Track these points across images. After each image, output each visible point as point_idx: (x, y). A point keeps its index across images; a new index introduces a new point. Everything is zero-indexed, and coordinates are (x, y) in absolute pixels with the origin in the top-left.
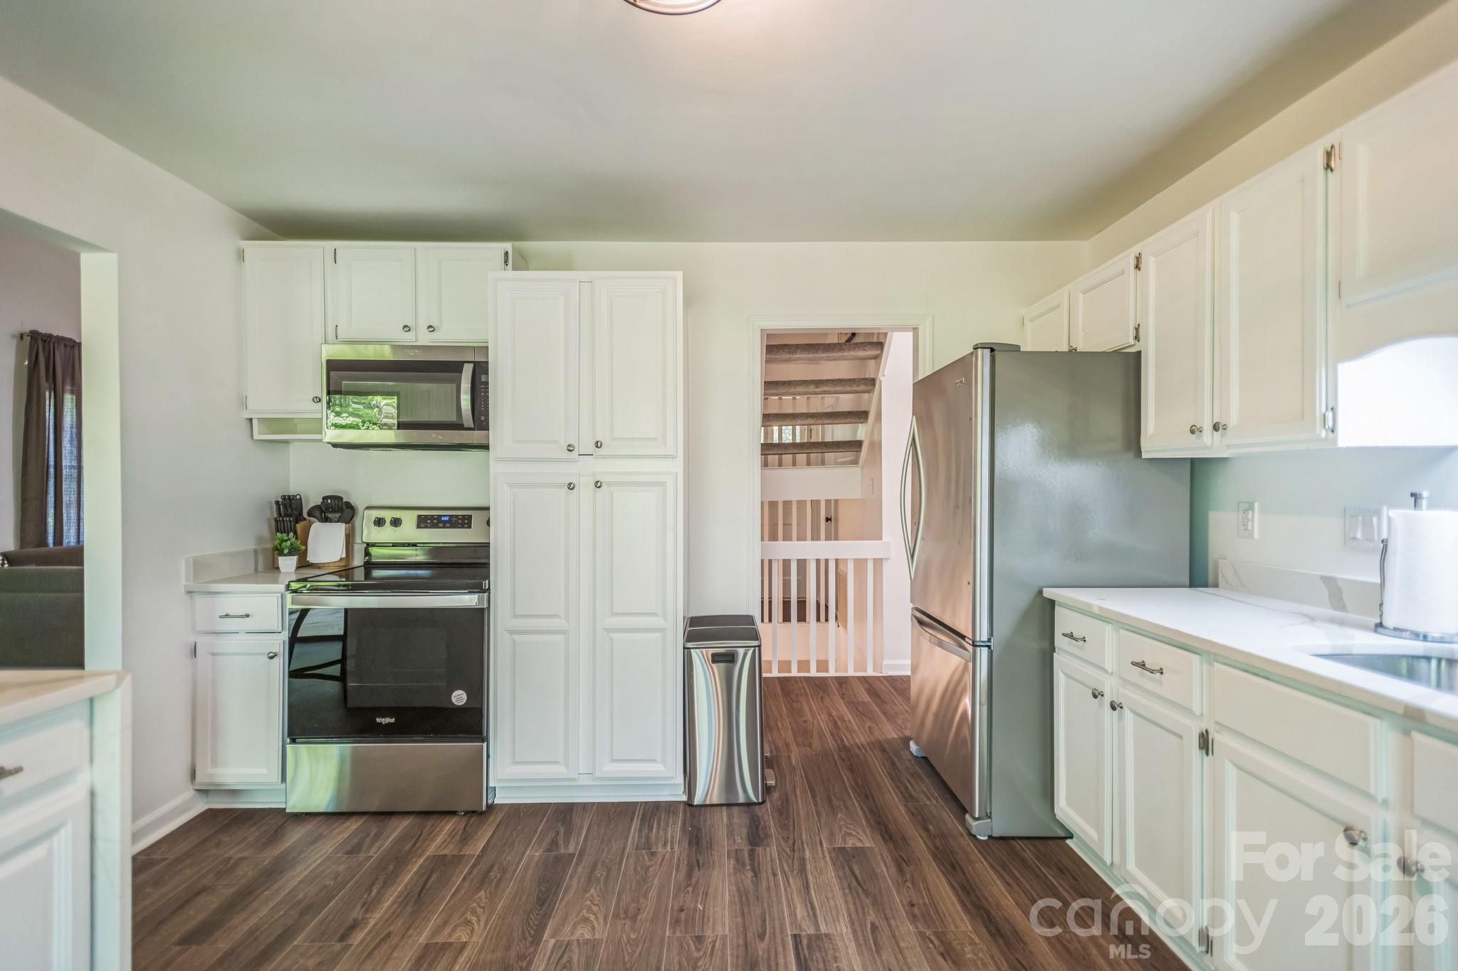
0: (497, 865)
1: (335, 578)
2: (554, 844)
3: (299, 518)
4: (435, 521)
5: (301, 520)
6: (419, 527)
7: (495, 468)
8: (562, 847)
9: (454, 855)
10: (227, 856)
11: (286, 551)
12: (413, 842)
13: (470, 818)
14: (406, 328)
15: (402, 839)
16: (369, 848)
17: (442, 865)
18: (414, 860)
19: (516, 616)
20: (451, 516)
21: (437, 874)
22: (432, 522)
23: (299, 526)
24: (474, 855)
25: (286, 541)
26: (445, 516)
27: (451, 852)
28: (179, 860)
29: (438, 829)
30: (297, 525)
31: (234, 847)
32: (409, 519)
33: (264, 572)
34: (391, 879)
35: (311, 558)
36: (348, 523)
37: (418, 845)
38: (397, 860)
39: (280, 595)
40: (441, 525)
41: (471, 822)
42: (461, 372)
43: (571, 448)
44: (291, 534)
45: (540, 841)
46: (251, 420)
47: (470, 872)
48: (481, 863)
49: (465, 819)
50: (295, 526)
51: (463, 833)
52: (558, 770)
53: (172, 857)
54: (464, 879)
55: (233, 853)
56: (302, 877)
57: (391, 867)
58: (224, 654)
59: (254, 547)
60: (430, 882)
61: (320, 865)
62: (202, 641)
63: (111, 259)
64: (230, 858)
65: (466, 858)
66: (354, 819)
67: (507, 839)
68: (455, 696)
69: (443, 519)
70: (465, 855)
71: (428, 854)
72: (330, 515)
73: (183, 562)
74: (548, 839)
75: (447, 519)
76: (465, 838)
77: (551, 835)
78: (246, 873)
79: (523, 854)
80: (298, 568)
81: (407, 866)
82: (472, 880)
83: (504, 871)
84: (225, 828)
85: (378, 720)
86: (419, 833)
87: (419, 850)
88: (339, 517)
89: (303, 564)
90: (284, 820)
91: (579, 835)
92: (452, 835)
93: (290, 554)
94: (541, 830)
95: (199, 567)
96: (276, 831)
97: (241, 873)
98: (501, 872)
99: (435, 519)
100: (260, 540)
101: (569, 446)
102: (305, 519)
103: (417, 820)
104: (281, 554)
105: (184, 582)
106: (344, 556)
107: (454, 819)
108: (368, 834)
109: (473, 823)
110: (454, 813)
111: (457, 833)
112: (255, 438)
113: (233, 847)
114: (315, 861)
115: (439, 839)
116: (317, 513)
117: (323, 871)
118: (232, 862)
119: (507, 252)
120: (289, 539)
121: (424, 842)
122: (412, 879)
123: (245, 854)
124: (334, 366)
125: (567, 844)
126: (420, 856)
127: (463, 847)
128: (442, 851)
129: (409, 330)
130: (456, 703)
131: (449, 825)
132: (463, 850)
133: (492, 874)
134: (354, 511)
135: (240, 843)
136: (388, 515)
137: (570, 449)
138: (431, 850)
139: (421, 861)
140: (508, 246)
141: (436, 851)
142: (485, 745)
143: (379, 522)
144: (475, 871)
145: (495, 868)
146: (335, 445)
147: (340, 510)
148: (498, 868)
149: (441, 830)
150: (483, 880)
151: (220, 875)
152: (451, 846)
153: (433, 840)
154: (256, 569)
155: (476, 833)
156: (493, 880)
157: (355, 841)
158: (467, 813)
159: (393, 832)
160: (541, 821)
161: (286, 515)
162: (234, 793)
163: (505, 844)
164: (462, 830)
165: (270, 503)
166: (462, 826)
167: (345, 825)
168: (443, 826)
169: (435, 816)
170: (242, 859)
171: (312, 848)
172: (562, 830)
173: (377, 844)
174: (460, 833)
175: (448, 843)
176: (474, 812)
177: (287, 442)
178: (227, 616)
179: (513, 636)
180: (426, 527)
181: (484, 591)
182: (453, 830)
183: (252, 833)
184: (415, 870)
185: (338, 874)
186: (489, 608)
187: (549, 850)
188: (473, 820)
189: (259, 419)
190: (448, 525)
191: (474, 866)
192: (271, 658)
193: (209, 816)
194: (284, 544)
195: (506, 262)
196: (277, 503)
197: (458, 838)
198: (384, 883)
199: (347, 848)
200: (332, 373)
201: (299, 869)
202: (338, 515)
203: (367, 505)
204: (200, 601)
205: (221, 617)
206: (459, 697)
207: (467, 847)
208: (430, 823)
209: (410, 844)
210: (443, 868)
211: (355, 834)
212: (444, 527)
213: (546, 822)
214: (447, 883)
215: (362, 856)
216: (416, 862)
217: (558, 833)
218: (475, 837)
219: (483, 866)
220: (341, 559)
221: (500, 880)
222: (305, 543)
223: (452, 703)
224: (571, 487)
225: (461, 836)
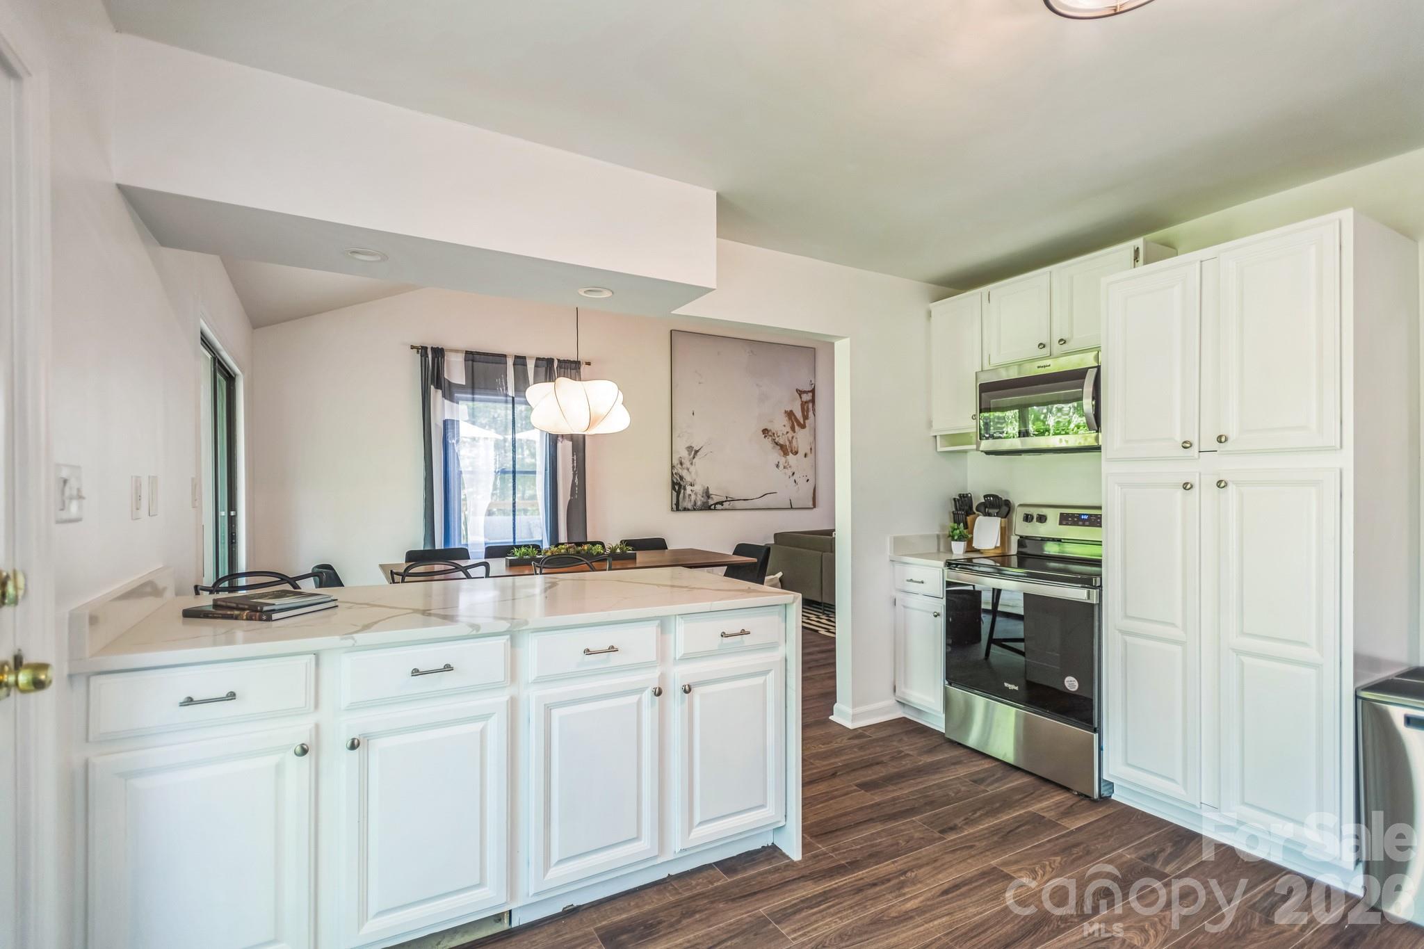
0: (1085, 845)
1: (991, 563)
2: (1153, 857)
3: (969, 512)
4: (1076, 519)
5: (971, 514)
6: (1061, 524)
7: (1106, 468)
8: (1160, 863)
9: (1051, 820)
10: (901, 749)
11: (956, 538)
12: (1026, 795)
13: (1082, 799)
14: (1042, 346)
15: (1014, 790)
16: (989, 785)
17: (1038, 823)
18: (1017, 808)
19: (1126, 616)
20: (1090, 515)
21: (1029, 827)
22: (1073, 520)
23: (969, 519)
24: (1068, 829)
25: (957, 529)
26: (1084, 515)
27: (1050, 817)
28: (877, 740)
29: (1049, 796)
30: (968, 518)
31: (909, 746)
32: (1053, 516)
33: (945, 553)
34: (994, 812)
35: (975, 545)
36: (1005, 518)
37: (1026, 799)
38: (1005, 803)
39: (941, 570)
40: (1081, 523)
41: (1080, 804)
42: (1085, 378)
43: (1188, 445)
44: (962, 525)
45: (1137, 848)
46: (936, 436)
47: (1057, 839)
48: (1071, 837)
49: (1077, 799)
50: (966, 519)
51: (1068, 808)
52: (1175, 789)
53: (874, 737)
54: (1049, 841)
55: (906, 749)
56: (937, 782)
57: (998, 805)
58: (913, 609)
59: (937, 533)
60: (1020, 829)
61: (950, 780)
62: (899, 596)
63: (847, 341)
64: (902, 752)
65: (1059, 827)
66: (989, 760)
67: (1107, 831)
68: (1067, 681)
69: (1082, 517)
70: (1060, 825)
71: (1030, 809)
72: (991, 511)
73: (888, 539)
74: (1149, 850)
75: (1086, 517)
76: (1069, 812)
77: (1154, 848)
78: (907, 764)
79: (1115, 850)
80: (967, 552)
81: (1010, 809)
82: (1055, 846)
83: (1088, 853)
84: (907, 733)
85: (1006, 684)
86: (1032, 791)
87: (1025, 804)
88: (997, 513)
89: (970, 549)
90: (943, 741)
91: (1187, 862)
92: (1058, 805)
93: (959, 539)
94: (1146, 840)
95: (899, 543)
96: (935, 747)
97: (904, 763)
98: (1085, 852)
99: (1076, 517)
100: (943, 527)
101: (1185, 442)
102: (974, 513)
103: (1037, 782)
104: (953, 540)
105: (889, 554)
106: (998, 545)
107: (1067, 795)
108: (994, 775)
109: (1083, 805)
110: (1068, 789)
111: (1062, 806)
112: (938, 450)
113: (907, 746)
114: (949, 776)
115: (1045, 804)
116: (982, 509)
117: (952, 785)
118: (903, 754)
119: (1138, 248)
120: (958, 528)
121: (1031, 800)
122: (1008, 820)
123: (911, 753)
124: (985, 388)
125: (1167, 862)
126: (1024, 808)
127: (1062, 818)
128: (1044, 812)
129: (1044, 347)
130: (1068, 688)
131: (1059, 797)
132: (1061, 820)
133: (1075, 850)
134: (1010, 508)
135: (911, 745)
136: (1035, 512)
137: (1186, 445)
138: (1036, 807)
139: (1022, 812)
140: (1139, 242)
141: (1038, 810)
142: (1096, 736)
143: (1028, 518)
144: (1062, 840)
145: (1082, 847)
146: (988, 453)
147: (999, 507)
148: (1084, 848)
149: (1052, 797)
150: (1066, 850)
151: (893, 759)
152: (1053, 813)
153: (1040, 801)
154: (939, 550)
155: (1081, 813)
156: (1073, 854)
157: (981, 776)
158: (1080, 794)
159: (1012, 782)
160: (1152, 832)
161: (960, 510)
162: (919, 711)
163: (1101, 834)
164: (1069, 806)
165: (951, 500)
166: (1070, 803)
167: (980, 762)
168: (1054, 796)
169: (1052, 786)
170: (908, 755)
171: (953, 767)
172: (1169, 850)
173: (996, 785)
174: (1066, 807)
175: (1052, 810)
176: (1087, 796)
177: (965, 452)
178: (911, 580)
179: (1125, 637)
180: (1067, 524)
181: (1095, 588)
182: (1060, 803)
183: (921, 742)
184: (1015, 815)
185: (959, 791)
186: (1100, 604)
187: (1143, 859)
188: (1083, 802)
189: (940, 435)
190: (1087, 523)
191: (1063, 836)
192: (936, 616)
193: (904, 721)
194: (955, 532)
195: (1136, 259)
196: (954, 499)
197: (1062, 809)
198: (987, 813)
199: (975, 778)
200: (983, 394)
201: (937, 776)
202: (997, 511)
203: (1022, 503)
204: (898, 567)
205: (908, 581)
206: (1071, 684)
207: (1065, 820)
208: (1044, 788)
209: (1020, 796)
210: (1037, 825)
211: (986, 770)
212: (1084, 525)
213: (1156, 836)
214: (1034, 837)
215: (982, 787)
216: (1018, 810)
217: (1163, 850)
218: (1078, 816)
219: (1071, 840)
220: (996, 548)
221: (1080, 857)
222: (972, 533)
223: (1065, 686)
224: (1186, 486)
225: (1065, 810)
